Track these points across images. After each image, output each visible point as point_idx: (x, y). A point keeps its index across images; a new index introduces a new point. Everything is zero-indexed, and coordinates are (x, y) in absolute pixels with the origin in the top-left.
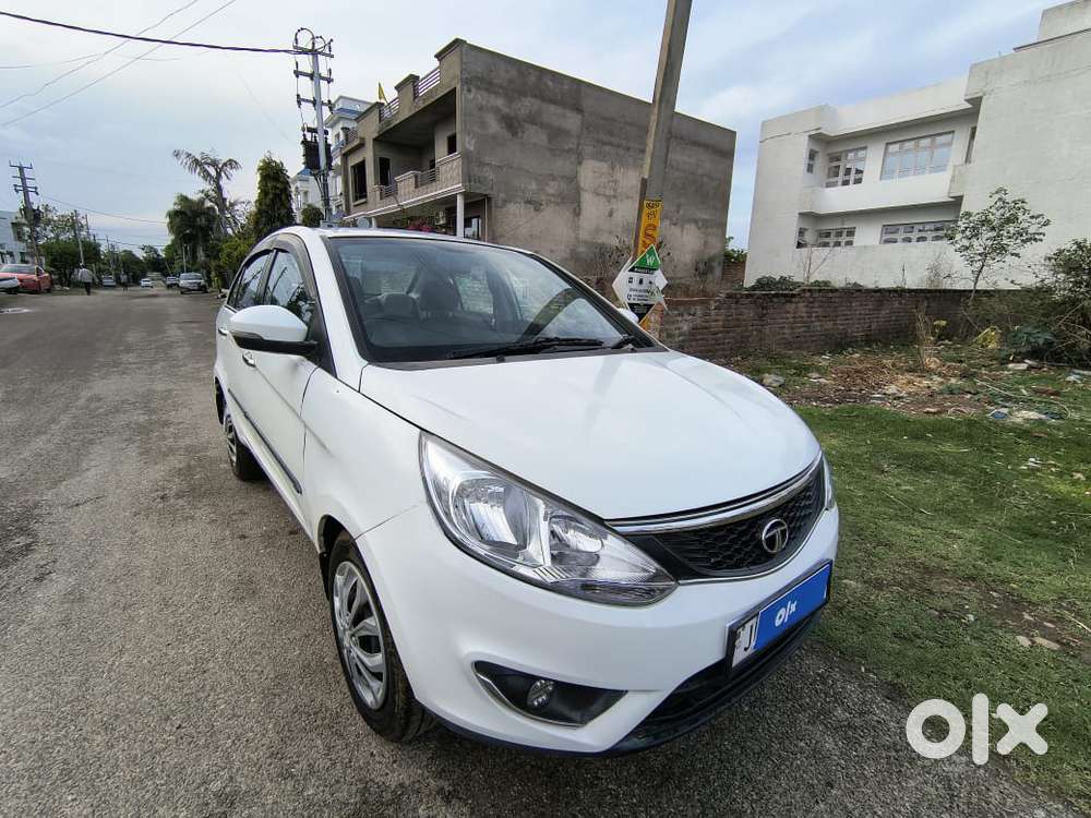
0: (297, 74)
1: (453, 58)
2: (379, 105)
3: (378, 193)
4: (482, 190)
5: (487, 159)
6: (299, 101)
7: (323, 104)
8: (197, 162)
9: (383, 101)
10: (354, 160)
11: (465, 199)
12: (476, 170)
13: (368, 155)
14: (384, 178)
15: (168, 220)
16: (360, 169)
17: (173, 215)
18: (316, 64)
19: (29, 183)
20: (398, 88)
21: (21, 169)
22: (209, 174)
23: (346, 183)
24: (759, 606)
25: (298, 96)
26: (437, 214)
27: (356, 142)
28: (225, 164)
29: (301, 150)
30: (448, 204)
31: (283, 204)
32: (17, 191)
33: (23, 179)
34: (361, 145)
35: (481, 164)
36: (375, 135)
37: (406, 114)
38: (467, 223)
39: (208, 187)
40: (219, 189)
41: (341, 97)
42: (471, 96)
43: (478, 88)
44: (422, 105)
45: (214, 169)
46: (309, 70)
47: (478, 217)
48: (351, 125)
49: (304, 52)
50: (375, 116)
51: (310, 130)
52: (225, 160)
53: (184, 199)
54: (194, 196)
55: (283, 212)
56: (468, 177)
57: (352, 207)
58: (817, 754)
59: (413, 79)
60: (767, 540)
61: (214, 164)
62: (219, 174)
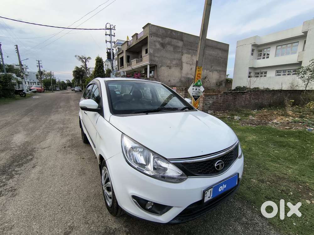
0: (106, 35)
1: (147, 28)
2: (127, 42)
3: (126, 65)
4: (155, 63)
5: (156, 55)
6: (106, 42)
7: (112, 42)
8: (80, 58)
9: (128, 40)
10: (120, 56)
11: (150, 66)
12: (153, 58)
13: (124, 55)
14: (128, 61)
15: (73, 73)
16: (122, 58)
17: (74, 72)
18: (111, 32)
19: (40, 65)
20: (132, 37)
21: (39, 61)
22: (83, 61)
23: (118, 62)
24: (213, 185)
25: (106, 40)
26: (142, 70)
27: (121, 51)
28: (88, 58)
29: (106, 54)
30: (145, 68)
31: (101, 69)
32: (37, 67)
33: (39, 64)
34: (122, 52)
35: (154, 56)
36: (126, 49)
37: (134, 44)
38: (150, 72)
39: (83, 64)
40: (86, 65)
41: (118, 40)
42: (152, 38)
43: (154, 36)
44: (139, 41)
45: (84, 60)
46: (109, 34)
47: (153, 71)
48: (120, 47)
49: (108, 29)
50: (126, 44)
51: (109, 49)
52: (88, 57)
53: (77, 68)
54: (80, 67)
55: (102, 70)
56: (151, 60)
57: (120, 69)
58: (235, 231)
59: (136, 34)
60: (216, 166)
61: (85, 58)
62: (86, 61)
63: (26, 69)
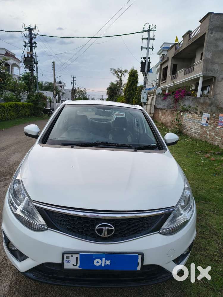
0: (143, 39)
1: (207, 21)
2: (175, 45)
3: (170, 78)
4: (212, 74)
5: (217, 61)
6: (142, 48)
7: (149, 48)
8: (116, 72)
9: (177, 43)
10: (164, 66)
11: (203, 79)
12: (210, 66)
13: (169, 64)
14: (174, 72)
15: (107, 91)
16: (166, 69)
17: (109, 89)
18: (149, 35)
19: (75, 82)
20: (183, 37)
21: (74, 78)
22: (119, 75)
23: (160, 75)
25: (142, 46)
26: (192, 85)
27: (166, 59)
28: (124, 72)
30: (196, 80)
32: (72, 84)
33: (73, 80)
34: (167, 60)
35: (213, 63)
36: (173, 56)
37: (185, 46)
38: (204, 88)
39: (118, 79)
40: (121, 80)
41: (164, 43)
42: (212, 35)
43: (217, 31)
44: (191, 42)
45: (119, 73)
46: (147, 37)
47: (209, 86)
48: (165, 53)
49: (146, 31)
50: (174, 49)
51: (144, 58)
52: (124, 70)
53: (112, 84)
54: (115, 83)
55: (134, 87)
56: (206, 69)
57: (161, 84)
59: (190, 32)
61: (121, 72)
62: (122, 75)
63: (64, 86)
